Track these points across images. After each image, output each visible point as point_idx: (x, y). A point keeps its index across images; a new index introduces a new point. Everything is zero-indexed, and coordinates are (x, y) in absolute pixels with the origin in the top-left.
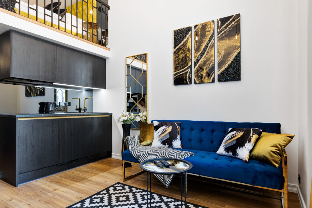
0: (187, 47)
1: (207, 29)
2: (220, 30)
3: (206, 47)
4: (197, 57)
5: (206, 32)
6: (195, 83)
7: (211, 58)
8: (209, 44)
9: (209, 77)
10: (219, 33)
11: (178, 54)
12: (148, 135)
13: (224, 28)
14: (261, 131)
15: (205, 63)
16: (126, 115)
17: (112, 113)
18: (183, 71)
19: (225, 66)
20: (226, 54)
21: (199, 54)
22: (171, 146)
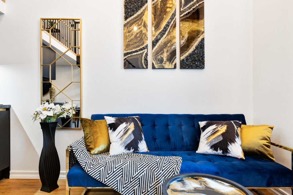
0: (142, 21)
1: (168, 5)
2: (183, 9)
3: (167, 25)
4: (156, 36)
5: (167, 8)
6: (154, 68)
7: (173, 40)
8: (170, 23)
9: (170, 62)
10: (181, 13)
11: (130, 27)
12: (100, 138)
13: (188, 8)
14: (241, 123)
15: (165, 45)
16: (51, 109)
17: (10, 106)
18: (137, 51)
19: (189, 52)
20: (190, 38)
21: (158, 32)
22: (137, 150)
